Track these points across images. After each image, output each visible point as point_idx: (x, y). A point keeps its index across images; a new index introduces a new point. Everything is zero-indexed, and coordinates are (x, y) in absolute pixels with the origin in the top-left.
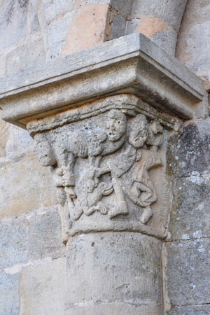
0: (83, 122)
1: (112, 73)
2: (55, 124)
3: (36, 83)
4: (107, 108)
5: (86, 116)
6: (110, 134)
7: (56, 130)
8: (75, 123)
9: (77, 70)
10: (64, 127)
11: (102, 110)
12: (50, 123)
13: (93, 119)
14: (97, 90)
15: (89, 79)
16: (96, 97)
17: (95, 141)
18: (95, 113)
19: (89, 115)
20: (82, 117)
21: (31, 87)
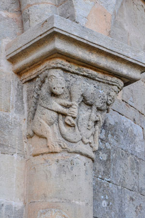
0: (94, 82)
1: (129, 67)
2: (77, 71)
3: (92, 43)
4: (114, 83)
5: (99, 80)
6: (110, 100)
7: (73, 75)
8: (89, 79)
9: (118, 53)
10: (80, 77)
11: (110, 83)
12: (74, 68)
13: (101, 84)
14: (120, 72)
15: (116, 62)
16: (111, 72)
17: (102, 99)
18: (105, 81)
19: (101, 80)
20: (97, 79)
21: (89, 43)
